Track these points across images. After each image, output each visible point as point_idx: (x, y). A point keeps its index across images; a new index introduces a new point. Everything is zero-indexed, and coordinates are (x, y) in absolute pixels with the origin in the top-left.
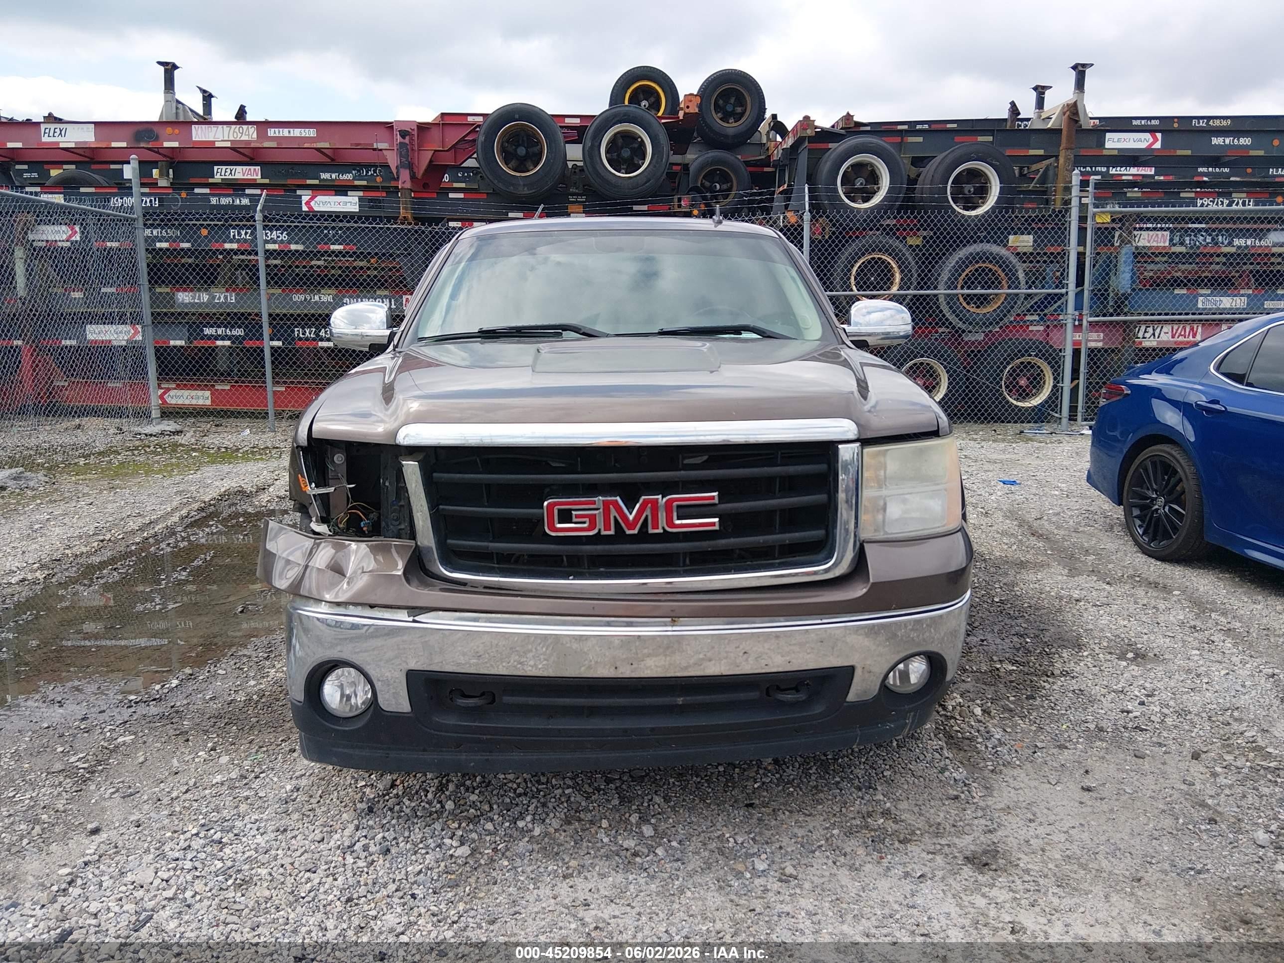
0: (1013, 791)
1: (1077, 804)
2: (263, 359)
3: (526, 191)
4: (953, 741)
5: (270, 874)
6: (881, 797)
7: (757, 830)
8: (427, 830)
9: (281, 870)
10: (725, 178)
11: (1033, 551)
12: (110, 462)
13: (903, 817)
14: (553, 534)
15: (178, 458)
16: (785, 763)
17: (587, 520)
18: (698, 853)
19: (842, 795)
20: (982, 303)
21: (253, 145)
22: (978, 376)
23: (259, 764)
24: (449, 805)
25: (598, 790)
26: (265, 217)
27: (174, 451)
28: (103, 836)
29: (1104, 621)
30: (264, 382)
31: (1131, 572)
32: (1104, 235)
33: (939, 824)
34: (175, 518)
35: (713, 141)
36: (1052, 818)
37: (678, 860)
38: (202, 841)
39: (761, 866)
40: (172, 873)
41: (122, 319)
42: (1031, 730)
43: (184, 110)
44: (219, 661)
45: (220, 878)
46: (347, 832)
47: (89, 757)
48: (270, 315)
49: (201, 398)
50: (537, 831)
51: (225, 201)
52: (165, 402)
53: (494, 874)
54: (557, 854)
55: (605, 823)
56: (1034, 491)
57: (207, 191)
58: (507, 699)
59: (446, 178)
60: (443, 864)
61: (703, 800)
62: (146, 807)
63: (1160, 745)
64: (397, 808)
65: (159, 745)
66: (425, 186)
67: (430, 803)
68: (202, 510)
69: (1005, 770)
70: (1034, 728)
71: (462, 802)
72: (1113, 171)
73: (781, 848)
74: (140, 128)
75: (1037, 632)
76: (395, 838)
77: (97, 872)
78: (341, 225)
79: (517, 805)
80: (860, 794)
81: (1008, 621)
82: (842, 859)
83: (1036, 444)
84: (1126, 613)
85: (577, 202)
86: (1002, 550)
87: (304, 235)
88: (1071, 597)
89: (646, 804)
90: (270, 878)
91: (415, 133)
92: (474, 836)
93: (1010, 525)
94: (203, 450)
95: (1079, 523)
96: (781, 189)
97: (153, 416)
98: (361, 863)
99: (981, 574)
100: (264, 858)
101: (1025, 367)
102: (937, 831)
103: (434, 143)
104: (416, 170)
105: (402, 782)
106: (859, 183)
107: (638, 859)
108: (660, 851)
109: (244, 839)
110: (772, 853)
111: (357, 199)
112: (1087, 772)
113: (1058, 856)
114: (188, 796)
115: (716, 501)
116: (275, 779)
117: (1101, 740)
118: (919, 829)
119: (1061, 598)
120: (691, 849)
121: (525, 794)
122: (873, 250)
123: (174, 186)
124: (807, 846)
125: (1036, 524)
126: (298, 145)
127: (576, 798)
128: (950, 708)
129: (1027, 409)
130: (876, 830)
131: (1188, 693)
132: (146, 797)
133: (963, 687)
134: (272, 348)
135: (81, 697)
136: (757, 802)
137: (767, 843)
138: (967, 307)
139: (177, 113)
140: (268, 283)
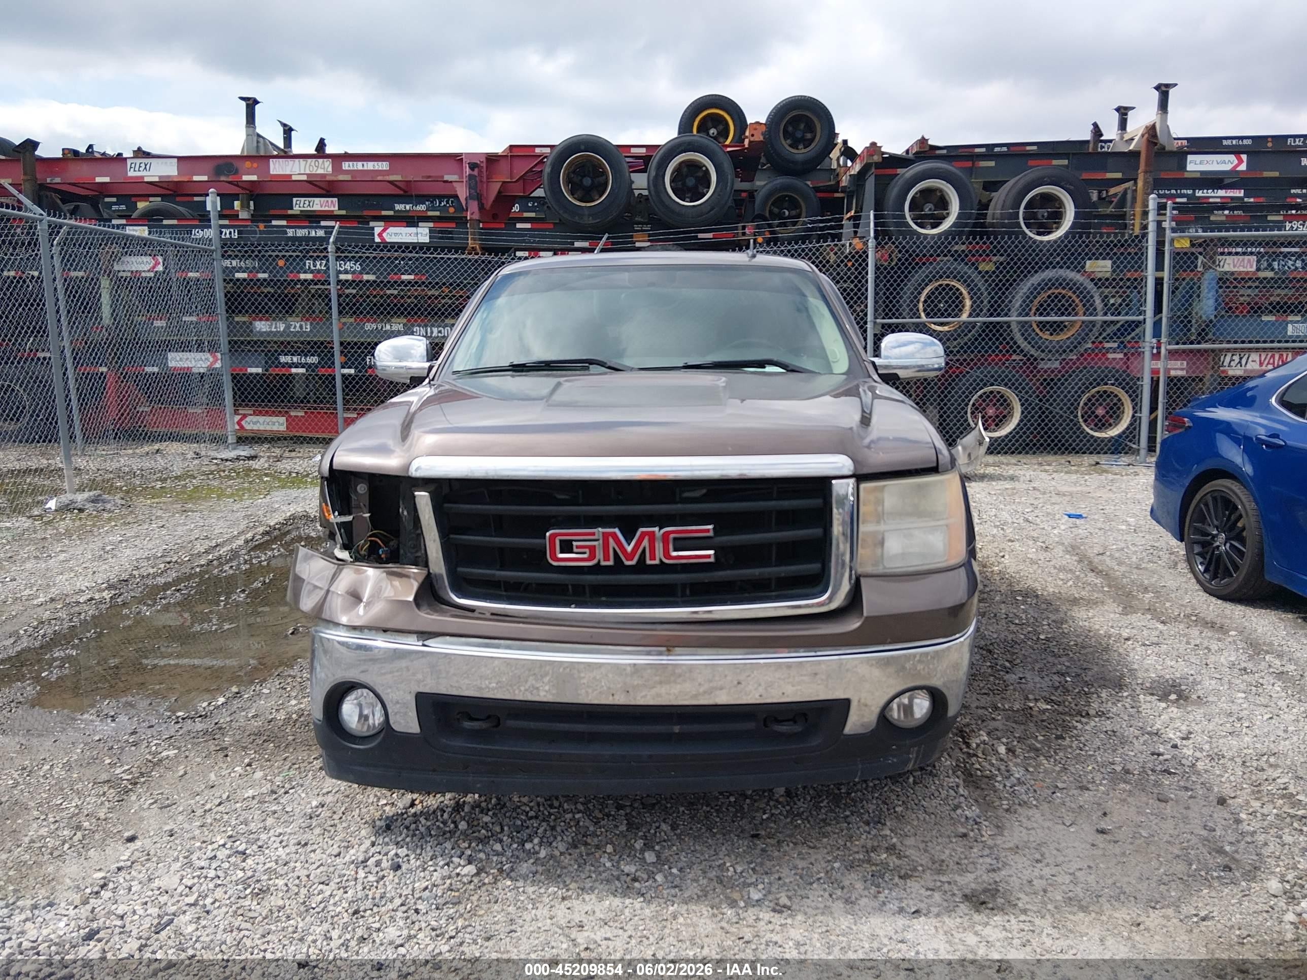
0: (1024, 831)
1: (1088, 846)
2: (334, 386)
3: (591, 221)
4: (971, 778)
5: (286, 885)
6: (888, 832)
7: (759, 860)
8: (438, 849)
9: (297, 882)
10: (794, 204)
11: (1088, 588)
12: (185, 486)
13: (907, 853)
14: (555, 564)
15: (250, 483)
16: (797, 795)
17: (587, 550)
18: (697, 881)
19: (849, 829)
20: (1055, 330)
21: (328, 178)
22: (1051, 405)
23: (290, 780)
24: (463, 825)
25: (608, 815)
26: (338, 249)
27: (247, 475)
28: (138, 844)
29: (1149, 661)
30: (335, 409)
31: (1189, 611)
32: (1184, 260)
33: (943, 861)
34: (240, 542)
35: (782, 167)
36: (1061, 859)
37: (676, 887)
38: (228, 852)
39: (755, 895)
40: (196, 880)
41: (200, 348)
42: (1054, 771)
43: (265, 144)
44: (265, 680)
45: (240, 887)
46: (363, 848)
47: (134, 770)
48: (342, 344)
49: (276, 424)
50: (543, 854)
51: (301, 233)
52: (242, 427)
53: (496, 893)
54: (559, 876)
55: (609, 849)
56: (1099, 525)
57: (284, 223)
58: (511, 723)
59: (516, 208)
60: (448, 882)
61: (710, 829)
62: (180, 818)
63: (1186, 789)
64: (413, 826)
65: (199, 760)
66: (495, 217)
67: (445, 823)
68: (267, 533)
69: (1020, 810)
70: (1057, 769)
71: (475, 823)
72: (1199, 193)
73: (780, 879)
74: (221, 162)
75: (1079, 671)
76: (407, 855)
77: (128, 877)
78: (410, 255)
79: (527, 827)
80: (867, 828)
81: (1050, 659)
82: (839, 892)
83: (1110, 476)
84: (1175, 653)
85: (642, 231)
86: (1056, 586)
87: (375, 266)
88: (1120, 635)
89: (652, 831)
90: (285, 889)
91: (484, 165)
92: (482, 856)
93: (1070, 560)
94: (275, 476)
95: (1142, 559)
96: (849, 215)
97: (230, 441)
98: (372, 878)
99: (1031, 611)
100: (281, 870)
101: (1101, 396)
102: (939, 867)
103: (503, 175)
104: (484, 201)
105: (421, 802)
106: (928, 209)
107: (637, 885)
108: (659, 878)
109: (267, 851)
110: (770, 883)
111: (427, 231)
112: (1105, 814)
113: (1059, 898)
114: (220, 808)
115: (711, 534)
116: (303, 795)
117: (1125, 782)
118: (922, 865)
119: (1110, 637)
120: (690, 876)
121: (536, 817)
122: (941, 277)
123: (255, 218)
124: (806, 878)
125: (1096, 560)
126: (371, 178)
127: (585, 822)
128: (974, 745)
129: (1103, 440)
130: (877, 865)
131: (1225, 736)
132: (181, 809)
133: (993, 724)
134: (343, 375)
135: (134, 712)
136: (763, 833)
137: (767, 873)
138: (1041, 334)
139: (258, 147)
140: (340, 312)
